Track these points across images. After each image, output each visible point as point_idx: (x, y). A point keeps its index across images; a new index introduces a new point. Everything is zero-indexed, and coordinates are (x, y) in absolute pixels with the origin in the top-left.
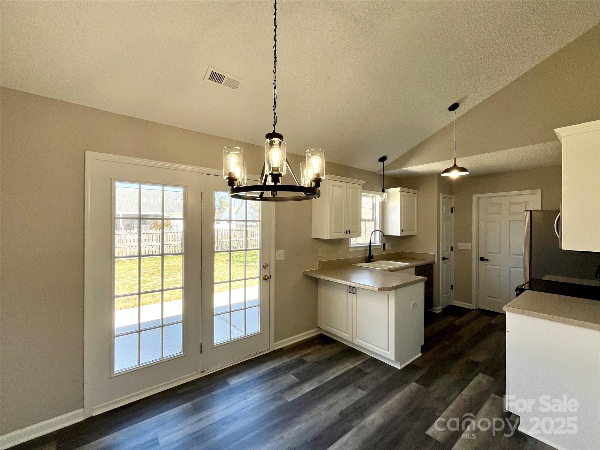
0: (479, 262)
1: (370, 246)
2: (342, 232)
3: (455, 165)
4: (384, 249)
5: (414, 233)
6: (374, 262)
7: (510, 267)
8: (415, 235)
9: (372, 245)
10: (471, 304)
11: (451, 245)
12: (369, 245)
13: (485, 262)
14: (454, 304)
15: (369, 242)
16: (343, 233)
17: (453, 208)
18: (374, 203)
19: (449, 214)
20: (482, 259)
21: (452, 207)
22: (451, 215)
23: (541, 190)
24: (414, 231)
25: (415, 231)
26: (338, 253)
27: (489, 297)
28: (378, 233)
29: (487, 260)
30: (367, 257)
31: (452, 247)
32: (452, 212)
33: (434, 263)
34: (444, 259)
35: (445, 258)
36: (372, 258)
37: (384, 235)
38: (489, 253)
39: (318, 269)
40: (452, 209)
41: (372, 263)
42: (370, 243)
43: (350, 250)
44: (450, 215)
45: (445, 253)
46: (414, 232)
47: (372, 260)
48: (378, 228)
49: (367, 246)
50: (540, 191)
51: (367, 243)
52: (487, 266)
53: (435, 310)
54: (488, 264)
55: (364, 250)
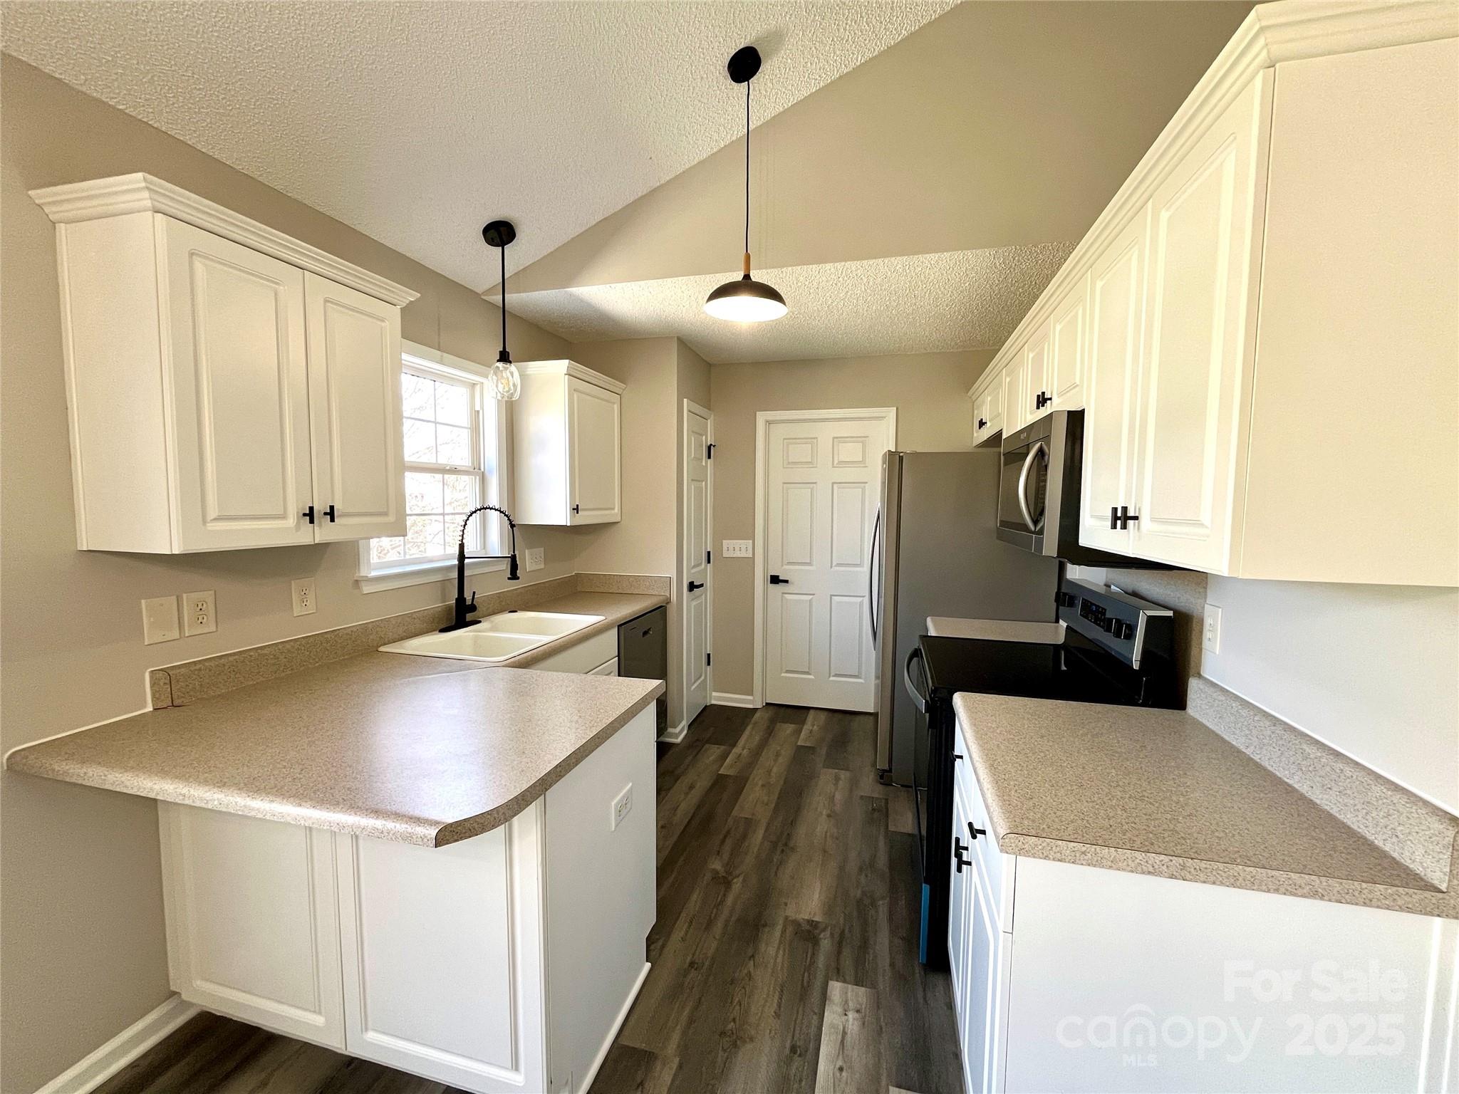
0: (769, 589)
1: (461, 568)
2: (283, 517)
3: (747, 277)
4: (514, 576)
5: (613, 515)
6: (480, 622)
7: (831, 595)
8: (618, 523)
9: (467, 561)
10: (752, 695)
11: (706, 548)
12: (456, 562)
13: (780, 587)
14: (714, 702)
15: (457, 552)
16: (291, 521)
17: (711, 445)
18: (477, 408)
19: (702, 462)
20: (775, 580)
21: (709, 444)
22: (706, 463)
23: (895, 408)
24: (613, 509)
25: (616, 510)
26: (297, 611)
27: (788, 672)
28: (494, 518)
29: (786, 581)
30: (449, 607)
31: (709, 553)
32: (709, 457)
33: (668, 601)
34: (692, 587)
35: (695, 584)
36: (473, 608)
37: (512, 526)
38: (789, 563)
39: (150, 708)
40: (709, 448)
41: (470, 631)
42: (462, 557)
43: (367, 589)
44: (704, 464)
45: (693, 571)
46: (613, 512)
47: (469, 617)
48: (494, 500)
49: (449, 568)
50: (892, 412)
51: (449, 558)
52: (786, 595)
53: (671, 735)
54: (786, 591)
55: (439, 584)
